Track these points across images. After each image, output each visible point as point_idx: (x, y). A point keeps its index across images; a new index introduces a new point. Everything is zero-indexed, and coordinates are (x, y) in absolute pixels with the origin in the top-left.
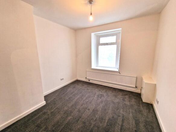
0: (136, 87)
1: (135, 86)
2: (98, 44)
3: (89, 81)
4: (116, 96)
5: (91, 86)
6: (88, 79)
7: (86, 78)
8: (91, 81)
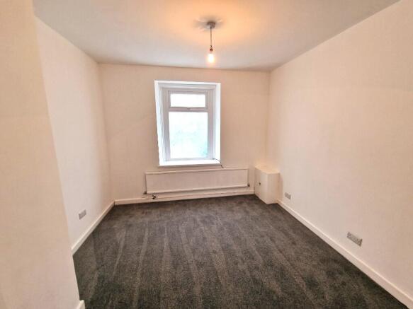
0: (249, 186)
1: (247, 185)
2: (168, 108)
3: (154, 198)
4: (231, 210)
5: (169, 209)
6: (150, 194)
7: (146, 193)
8: (160, 199)
